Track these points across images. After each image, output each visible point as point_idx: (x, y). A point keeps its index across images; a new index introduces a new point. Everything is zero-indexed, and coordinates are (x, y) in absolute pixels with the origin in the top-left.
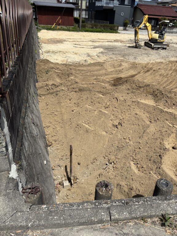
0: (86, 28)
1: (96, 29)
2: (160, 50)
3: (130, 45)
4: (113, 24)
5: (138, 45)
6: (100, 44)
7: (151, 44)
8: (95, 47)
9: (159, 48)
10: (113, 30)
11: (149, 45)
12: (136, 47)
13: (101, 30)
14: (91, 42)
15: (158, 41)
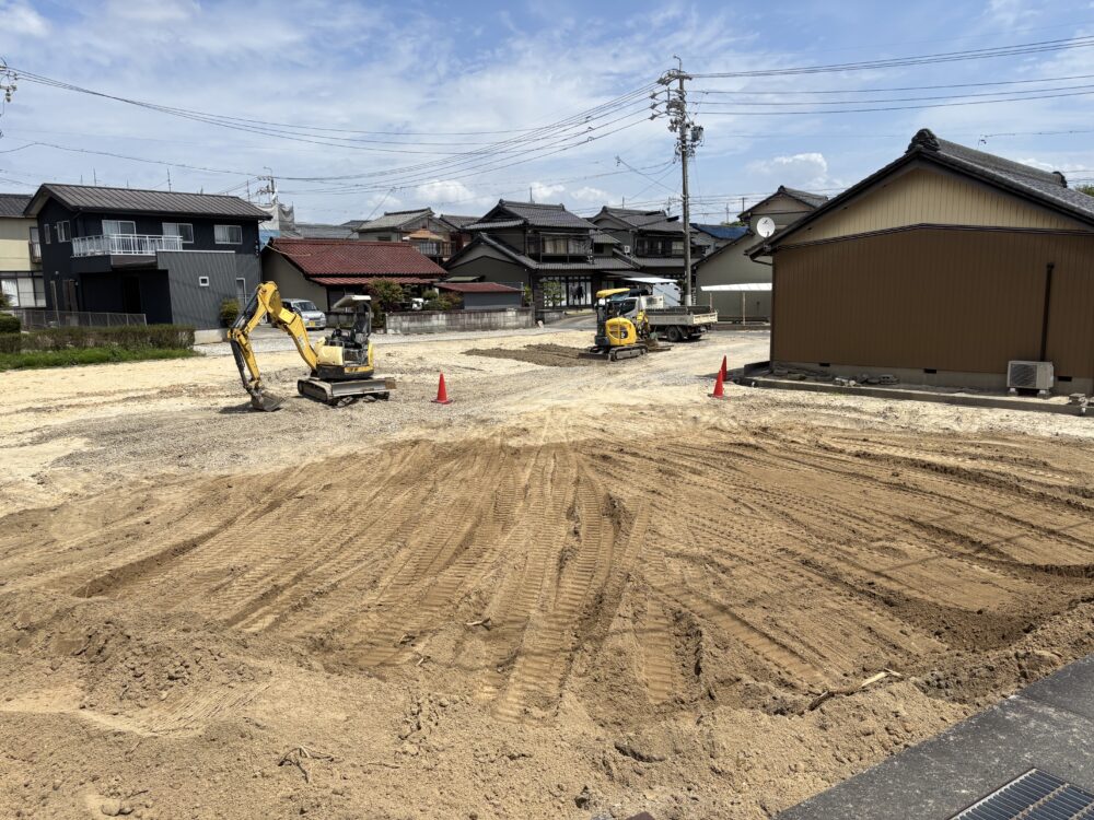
0: (24, 351)
1: (76, 351)
2: (361, 402)
3: (234, 400)
4: (170, 321)
5: (261, 400)
6: (82, 414)
7: (322, 386)
8: (43, 438)
9: (356, 398)
10: (173, 345)
11: (313, 391)
12: (255, 406)
13: (107, 354)
14: (32, 414)
15: (346, 371)
